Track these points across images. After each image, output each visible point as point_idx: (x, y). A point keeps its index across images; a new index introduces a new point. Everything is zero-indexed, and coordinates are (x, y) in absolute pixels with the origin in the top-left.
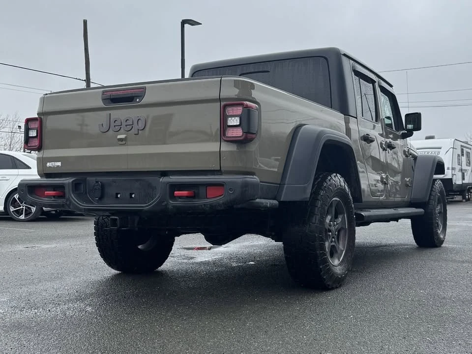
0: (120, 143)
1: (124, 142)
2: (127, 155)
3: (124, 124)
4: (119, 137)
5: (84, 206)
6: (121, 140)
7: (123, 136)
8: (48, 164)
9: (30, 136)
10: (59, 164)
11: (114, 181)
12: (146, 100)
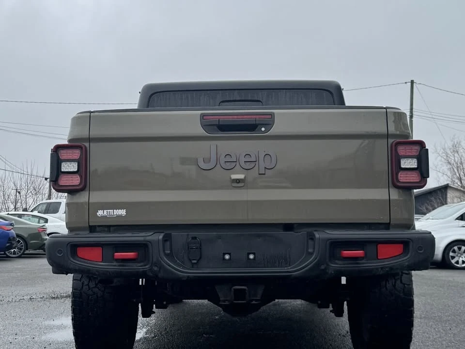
0: (235, 185)
1: (240, 185)
2: (247, 201)
3: (243, 160)
4: (234, 177)
5: (187, 273)
6: (238, 181)
7: (241, 176)
8: (100, 213)
9: (62, 170)
10: (122, 212)
11: (219, 237)
12: (275, 130)
